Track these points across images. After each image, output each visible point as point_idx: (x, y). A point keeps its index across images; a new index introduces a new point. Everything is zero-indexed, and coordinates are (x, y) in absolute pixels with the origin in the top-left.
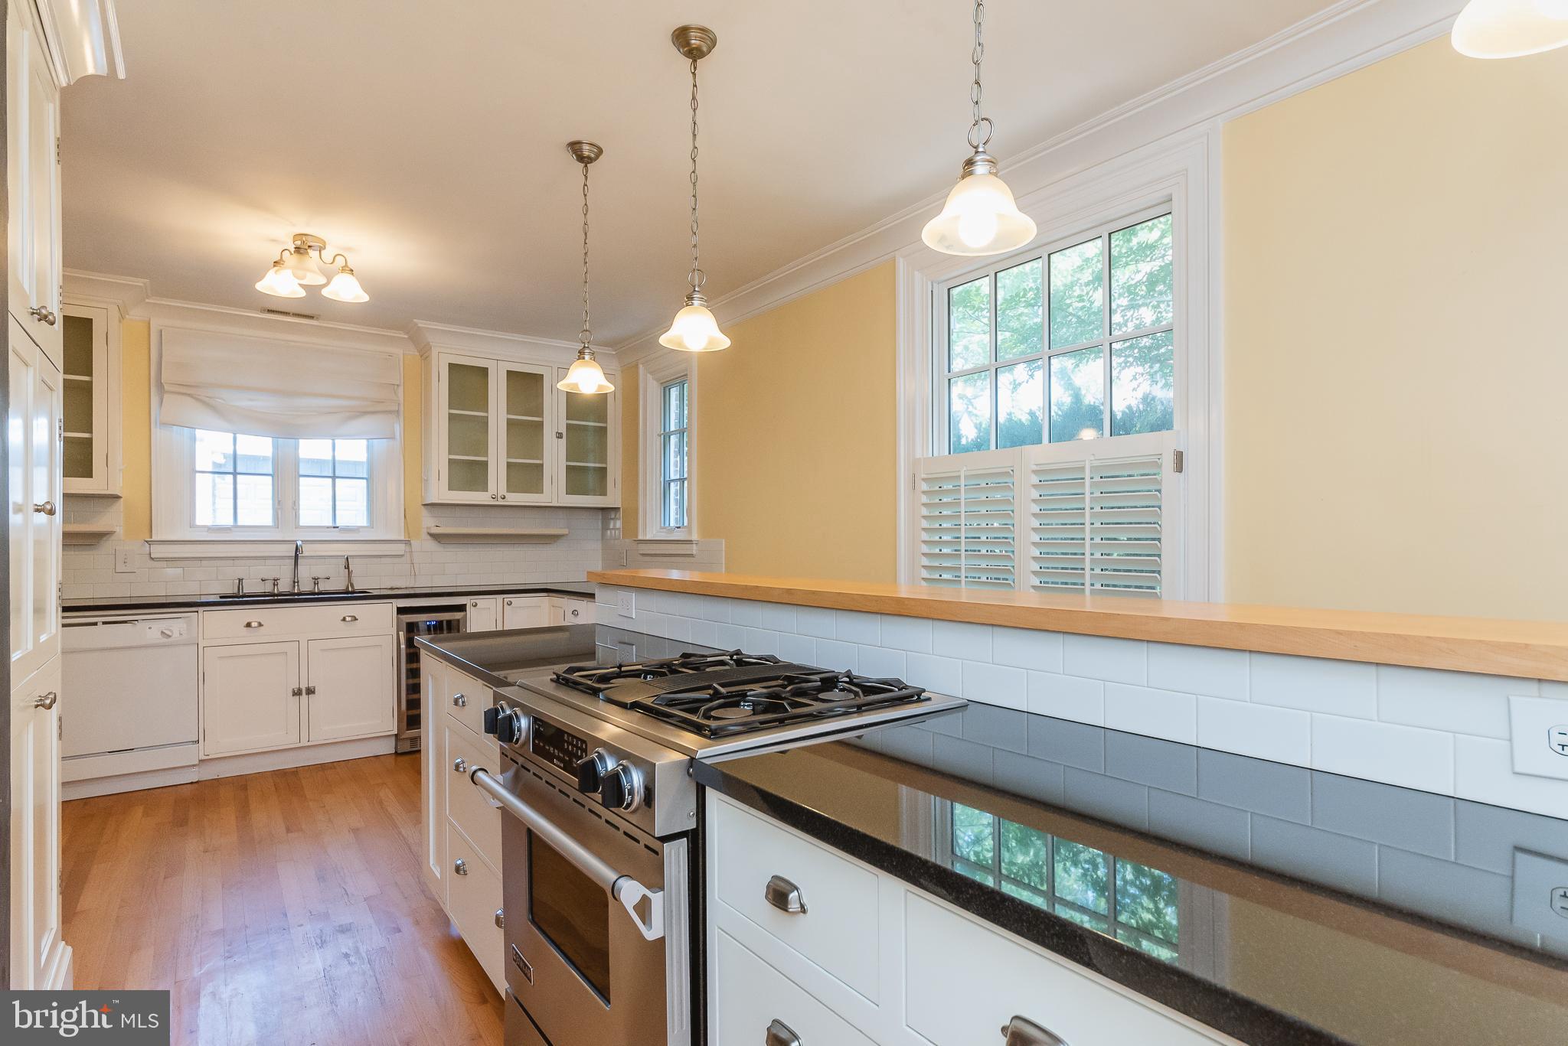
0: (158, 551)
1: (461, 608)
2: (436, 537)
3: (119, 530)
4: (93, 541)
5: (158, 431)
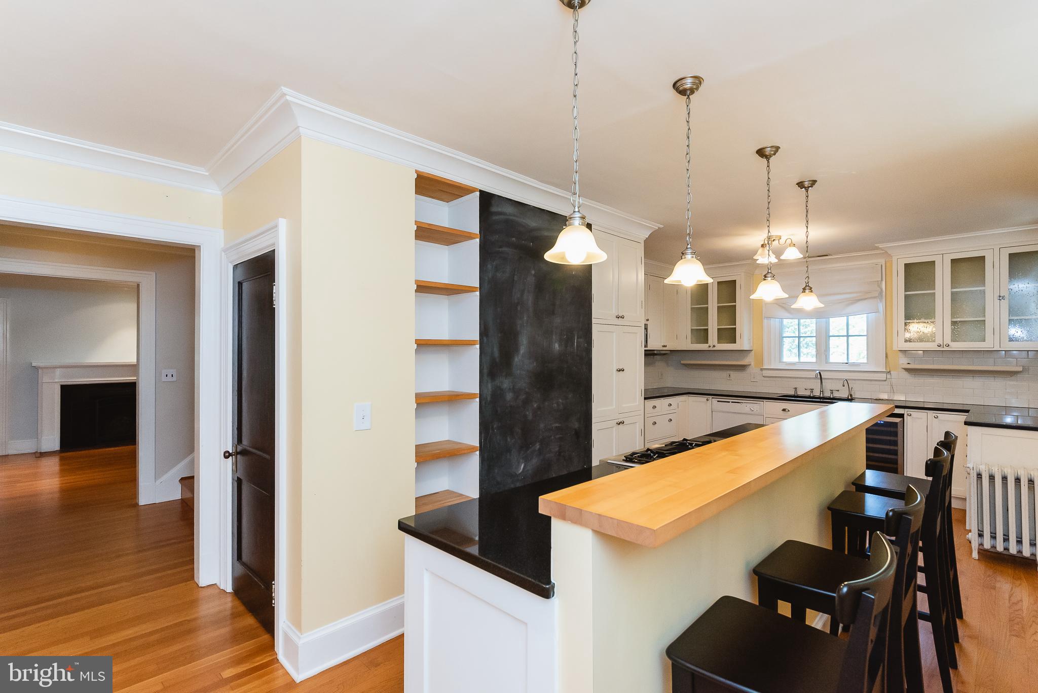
0: (765, 373)
1: (901, 416)
2: (908, 370)
3: (752, 364)
4: (743, 368)
5: (765, 321)
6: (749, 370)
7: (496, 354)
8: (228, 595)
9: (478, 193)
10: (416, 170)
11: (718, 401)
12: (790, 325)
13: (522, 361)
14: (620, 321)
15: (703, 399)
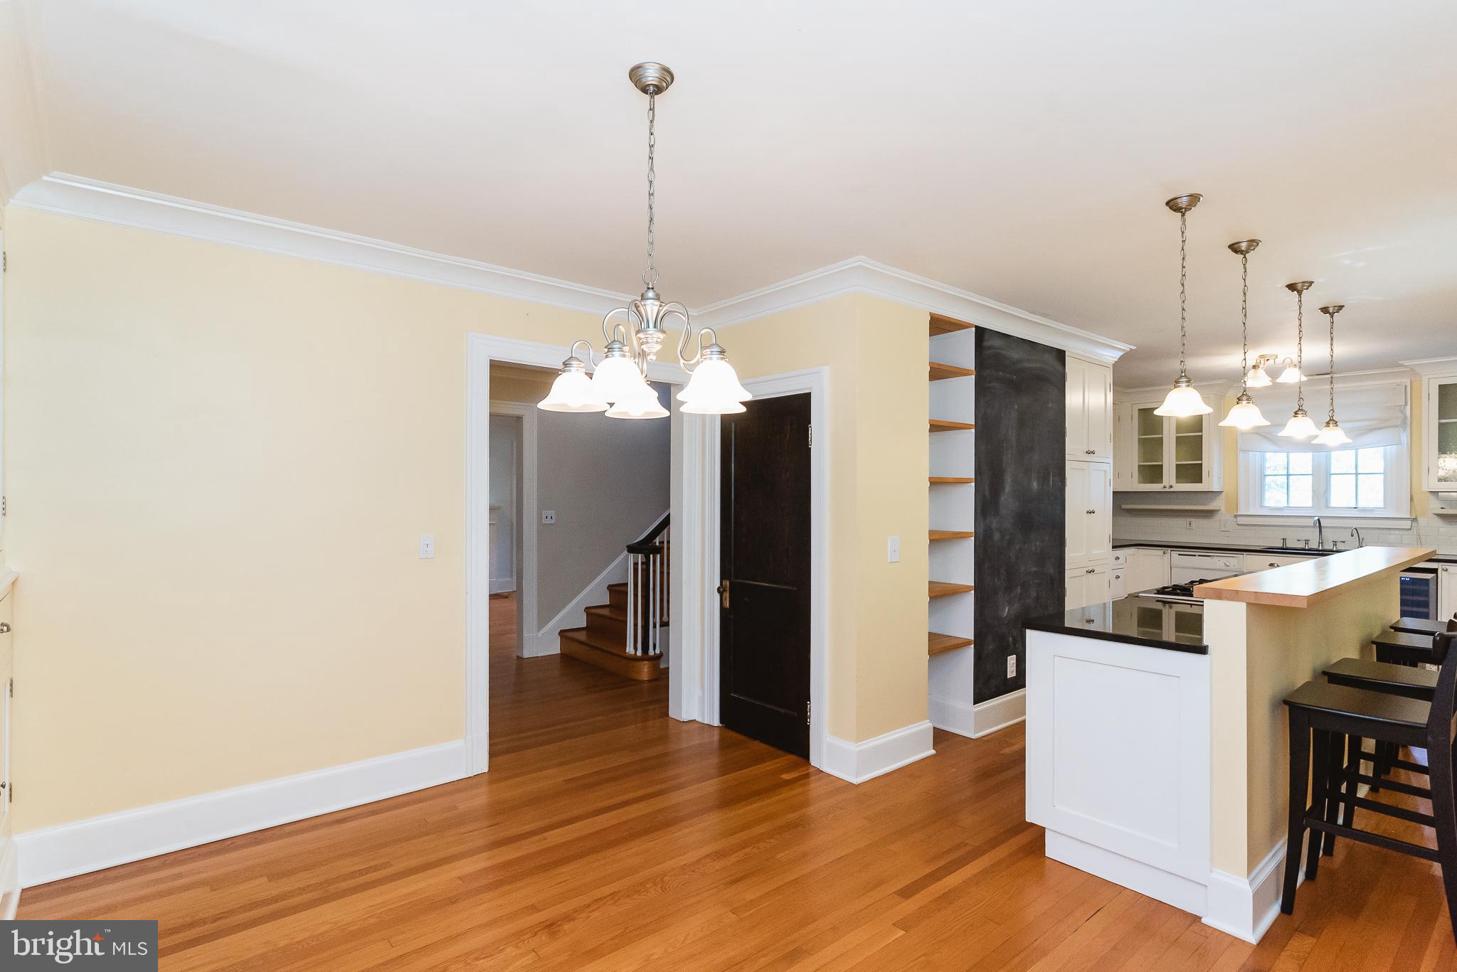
0: (1241, 521)
1: (1434, 571)
2: (1442, 516)
3: (1223, 508)
4: (1209, 514)
5: (1241, 455)
6: (1217, 517)
7: (987, 493)
8: (716, 729)
9: (974, 329)
10: (930, 313)
11: (1180, 555)
12: (1275, 461)
13: (1008, 502)
14: (1091, 457)
15: (1159, 552)
